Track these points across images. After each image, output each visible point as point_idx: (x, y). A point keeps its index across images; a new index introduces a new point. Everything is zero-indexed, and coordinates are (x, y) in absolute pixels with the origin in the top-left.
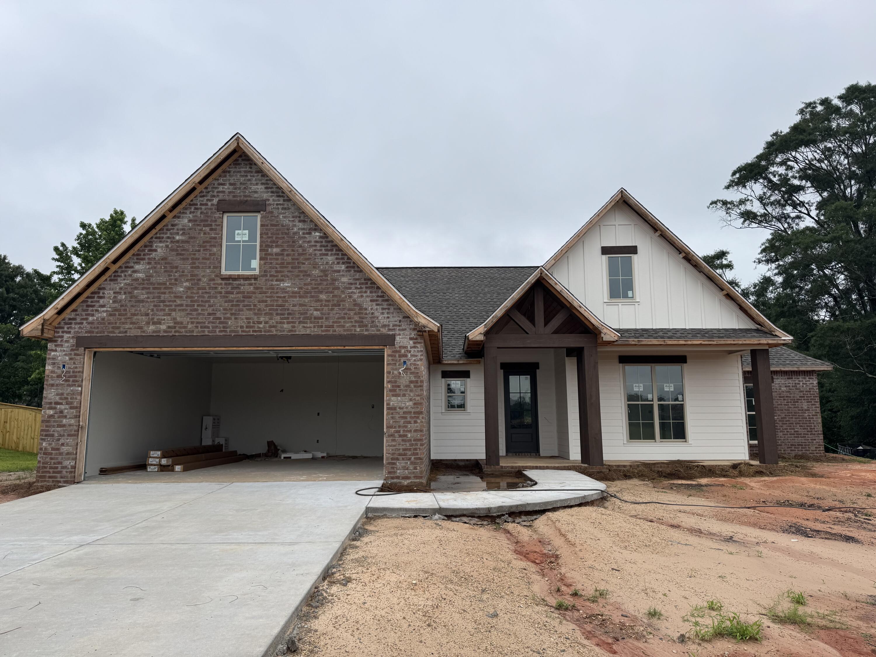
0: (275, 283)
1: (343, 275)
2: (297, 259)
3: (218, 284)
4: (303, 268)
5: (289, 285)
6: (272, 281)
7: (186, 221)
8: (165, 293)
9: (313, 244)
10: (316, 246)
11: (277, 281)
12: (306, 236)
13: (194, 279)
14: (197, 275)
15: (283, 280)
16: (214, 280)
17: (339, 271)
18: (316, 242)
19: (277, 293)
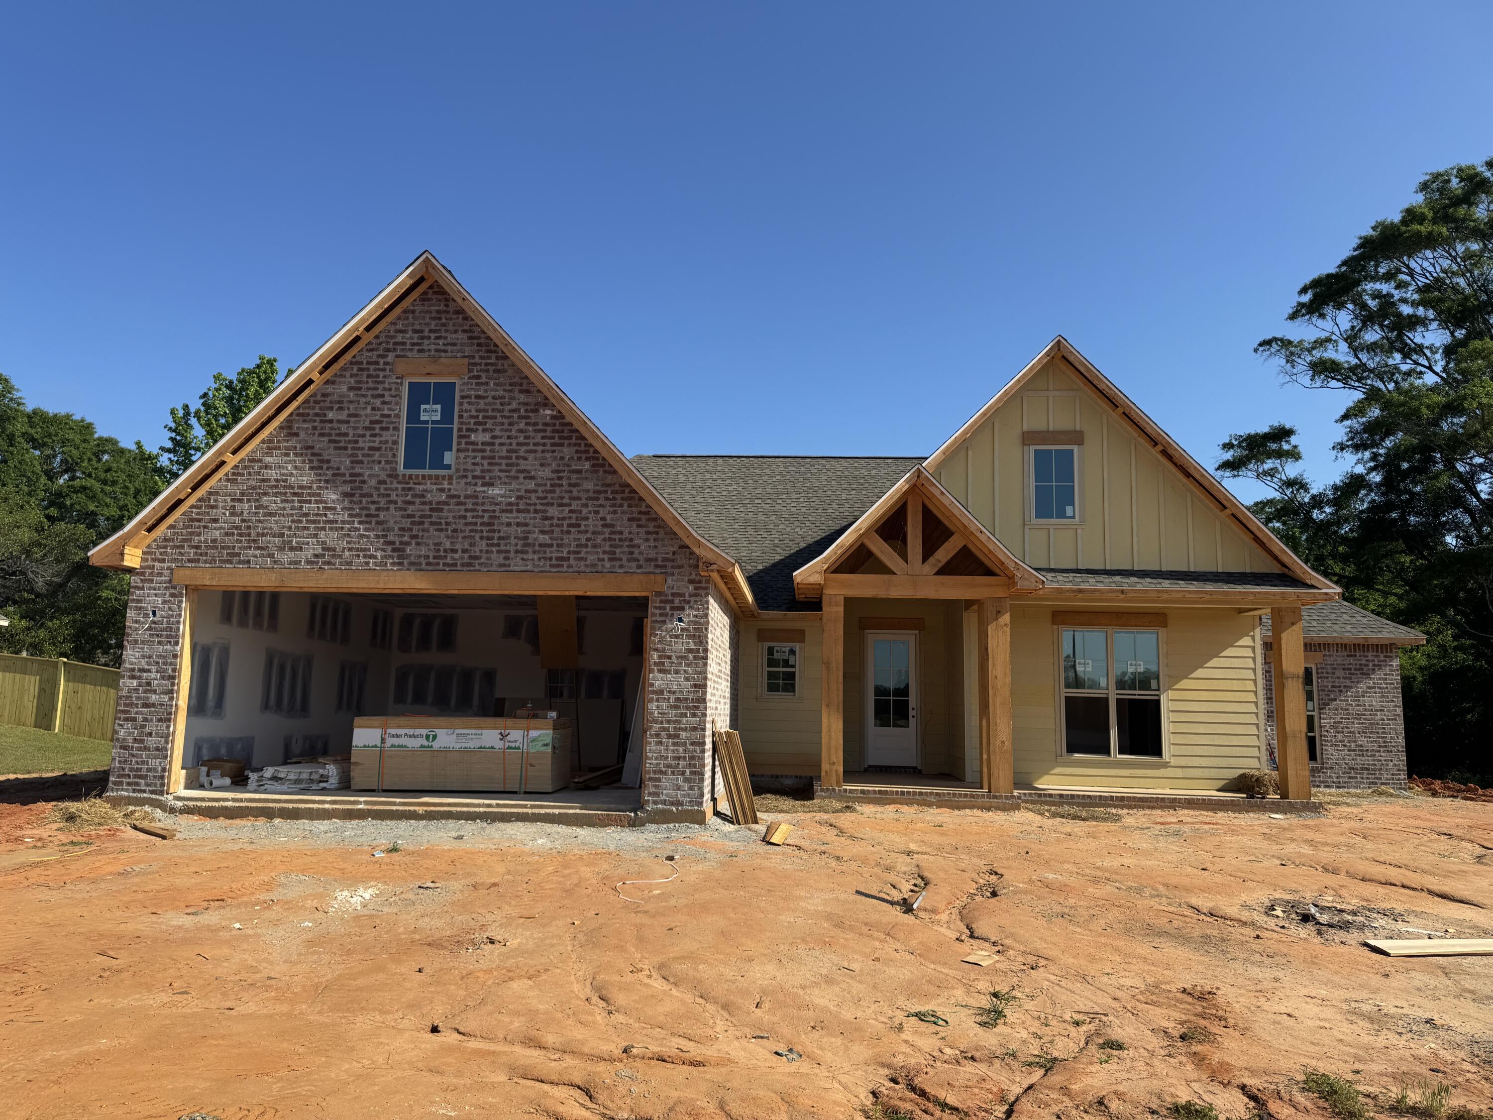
0: (479, 489)
1: (586, 478)
2: (516, 451)
3: (391, 489)
4: (523, 466)
5: (502, 492)
6: (476, 484)
7: (344, 389)
8: (310, 502)
9: (540, 427)
10: (545, 431)
11: (483, 485)
12: (530, 414)
13: (355, 481)
14: (360, 475)
15: (492, 485)
16: (385, 482)
17: (579, 472)
18: (545, 424)
19: (483, 504)
